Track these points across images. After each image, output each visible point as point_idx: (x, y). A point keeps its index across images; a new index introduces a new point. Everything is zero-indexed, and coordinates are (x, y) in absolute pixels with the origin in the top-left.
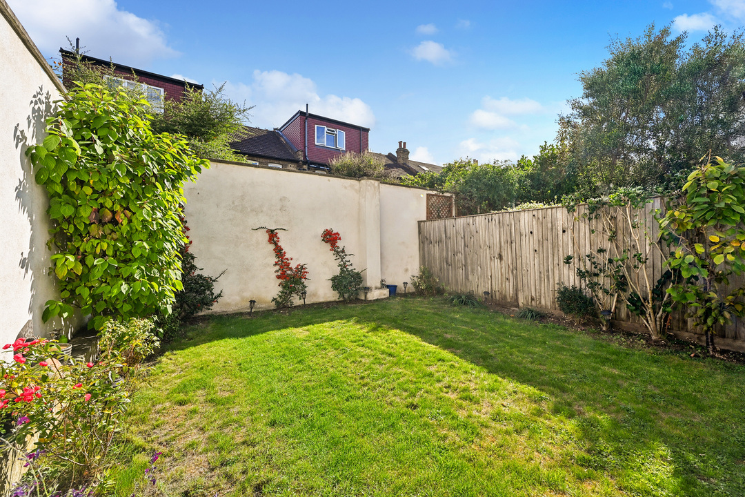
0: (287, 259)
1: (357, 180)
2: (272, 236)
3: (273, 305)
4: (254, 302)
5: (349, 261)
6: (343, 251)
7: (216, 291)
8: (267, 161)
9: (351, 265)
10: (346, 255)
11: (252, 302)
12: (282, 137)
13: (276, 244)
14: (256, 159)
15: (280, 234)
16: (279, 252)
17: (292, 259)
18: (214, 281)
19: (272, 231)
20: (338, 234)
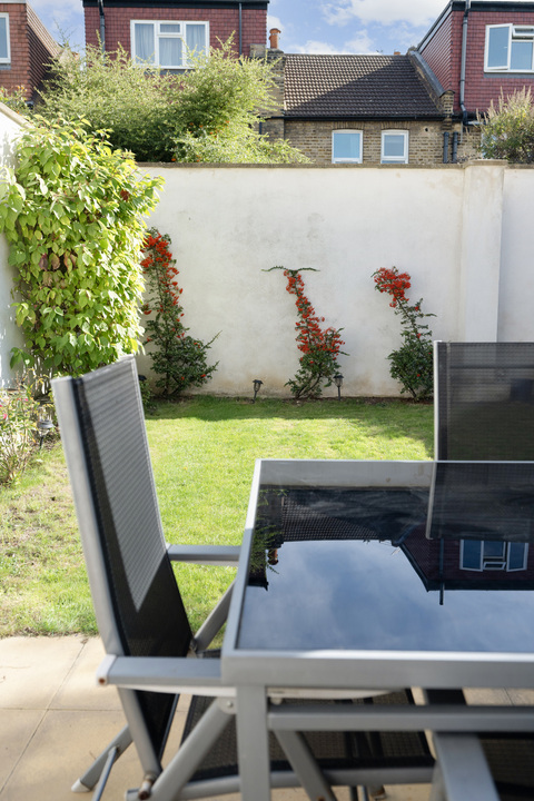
0: (317, 319)
1: (457, 167)
2: (294, 279)
3: (288, 392)
4: (260, 383)
5: (426, 327)
6: (417, 308)
7: (209, 362)
8: (378, 125)
9: (429, 334)
10: (422, 315)
11: (258, 383)
12: (420, 65)
13: (299, 293)
14: (357, 125)
15: (306, 277)
16: (304, 306)
17: (323, 320)
18: (206, 347)
19: (294, 272)
20: (405, 276)
